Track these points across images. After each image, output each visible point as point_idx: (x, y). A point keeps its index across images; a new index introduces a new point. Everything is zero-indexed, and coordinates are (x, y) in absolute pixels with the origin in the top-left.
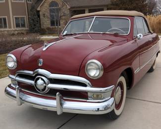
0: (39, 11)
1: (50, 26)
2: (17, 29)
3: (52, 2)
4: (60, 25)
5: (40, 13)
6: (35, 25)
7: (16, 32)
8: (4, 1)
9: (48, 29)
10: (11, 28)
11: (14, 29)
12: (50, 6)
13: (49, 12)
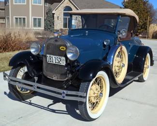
0: (54, 14)
1: (62, 28)
2: (35, 28)
3: (67, 7)
5: (55, 15)
6: (51, 26)
8: (26, 4)
9: (61, 30)
10: (29, 27)
11: (31, 28)
12: (64, 10)
13: (63, 15)
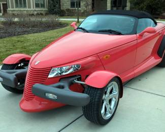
1: (69, 7)
2: (37, 9)
4: (80, 7)
6: (54, 6)
7: (36, 12)
9: (68, 10)
10: (30, 8)
11: (33, 9)
